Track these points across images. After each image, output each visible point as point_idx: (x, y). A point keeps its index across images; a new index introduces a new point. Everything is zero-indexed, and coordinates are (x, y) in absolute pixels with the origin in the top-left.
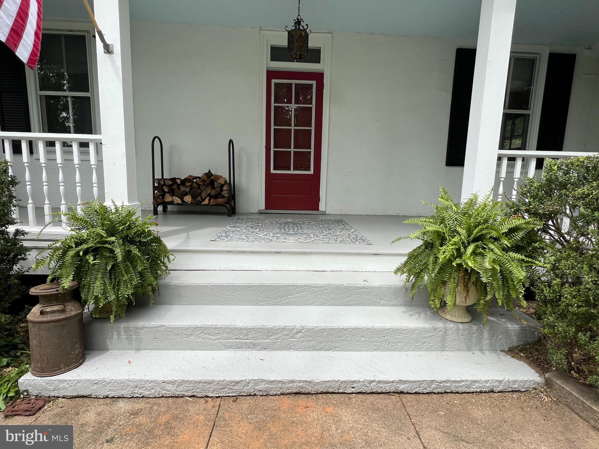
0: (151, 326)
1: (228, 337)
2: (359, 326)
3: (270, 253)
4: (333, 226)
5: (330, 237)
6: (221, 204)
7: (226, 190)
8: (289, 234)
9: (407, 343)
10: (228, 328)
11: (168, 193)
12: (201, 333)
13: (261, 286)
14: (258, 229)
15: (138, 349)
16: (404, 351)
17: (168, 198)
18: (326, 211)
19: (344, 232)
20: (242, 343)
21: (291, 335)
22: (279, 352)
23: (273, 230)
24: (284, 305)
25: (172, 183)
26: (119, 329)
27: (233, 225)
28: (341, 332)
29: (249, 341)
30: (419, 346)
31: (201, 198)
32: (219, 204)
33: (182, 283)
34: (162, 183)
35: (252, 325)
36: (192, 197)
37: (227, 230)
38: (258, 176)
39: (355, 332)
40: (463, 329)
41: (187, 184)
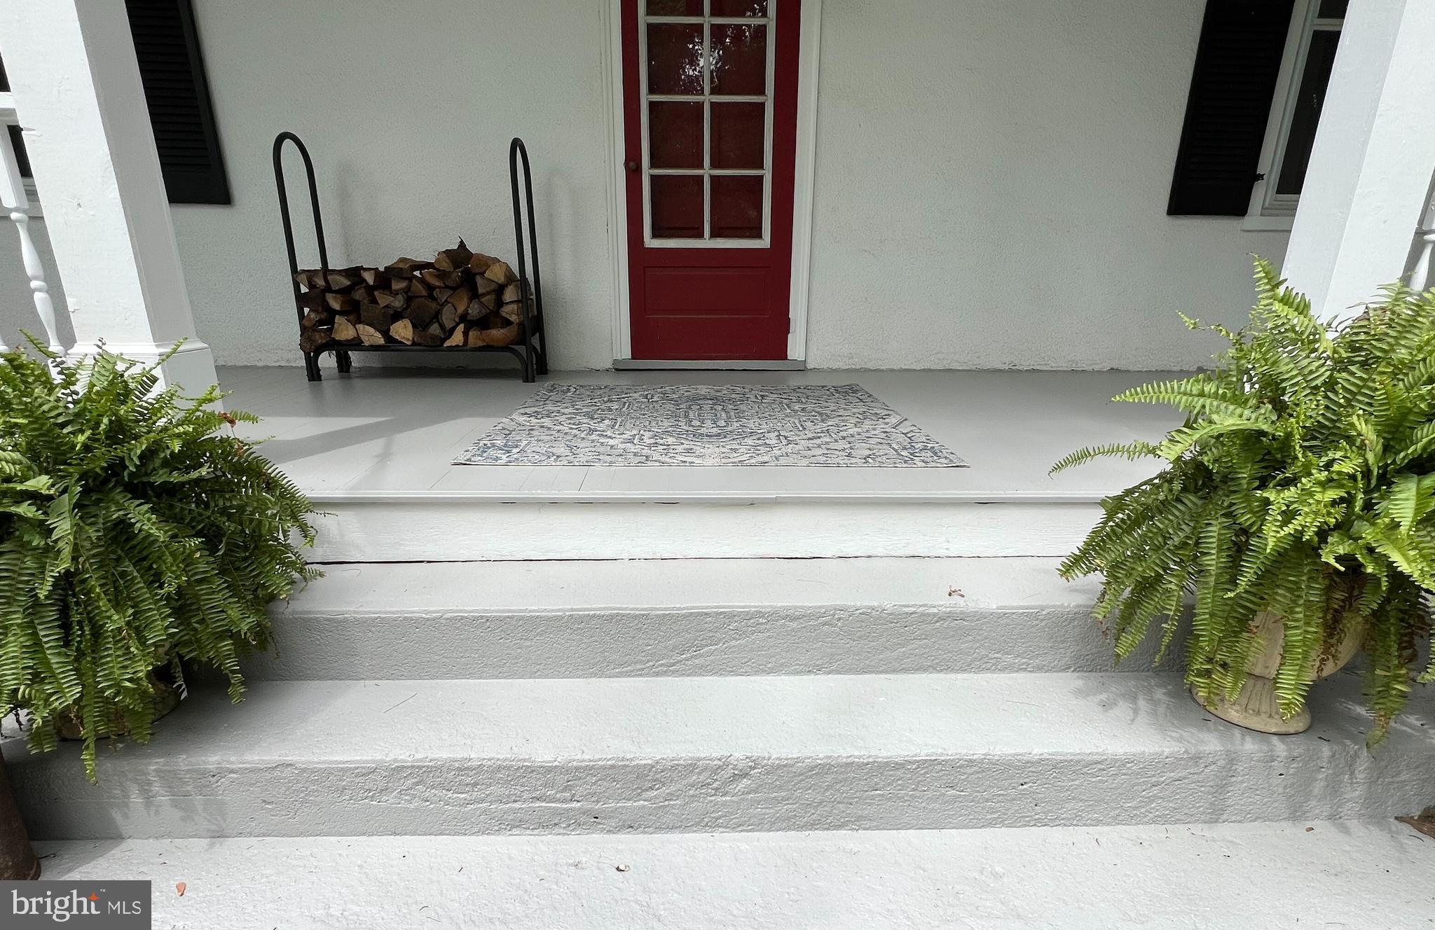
0: (248, 766)
1: (508, 796)
2: (942, 754)
3: (642, 504)
4: (832, 406)
5: (827, 443)
6: (500, 344)
7: (512, 302)
8: (702, 435)
9: (1096, 801)
10: (509, 768)
11: (341, 313)
12: (417, 783)
13: (612, 617)
14: (607, 422)
15: (217, 835)
16: (1085, 825)
17: (344, 330)
18: (808, 361)
19: (867, 424)
20: (556, 812)
21: (715, 785)
22: (675, 837)
23: (654, 424)
24: (689, 676)
25: (349, 283)
26: (144, 777)
27: (536, 409)
28: (882, 774)
29: (579, 804)
30: (1135, 808)
31: (442, 326)
32: (494, 344)
33: (355, 612)
34: (320, 282)
35: (587, 757)
36: (414, 326)
37: (512, 425)
38: (608, 259)
39: (927, 773)
40: (1287, 758)
41: (397, 285)
